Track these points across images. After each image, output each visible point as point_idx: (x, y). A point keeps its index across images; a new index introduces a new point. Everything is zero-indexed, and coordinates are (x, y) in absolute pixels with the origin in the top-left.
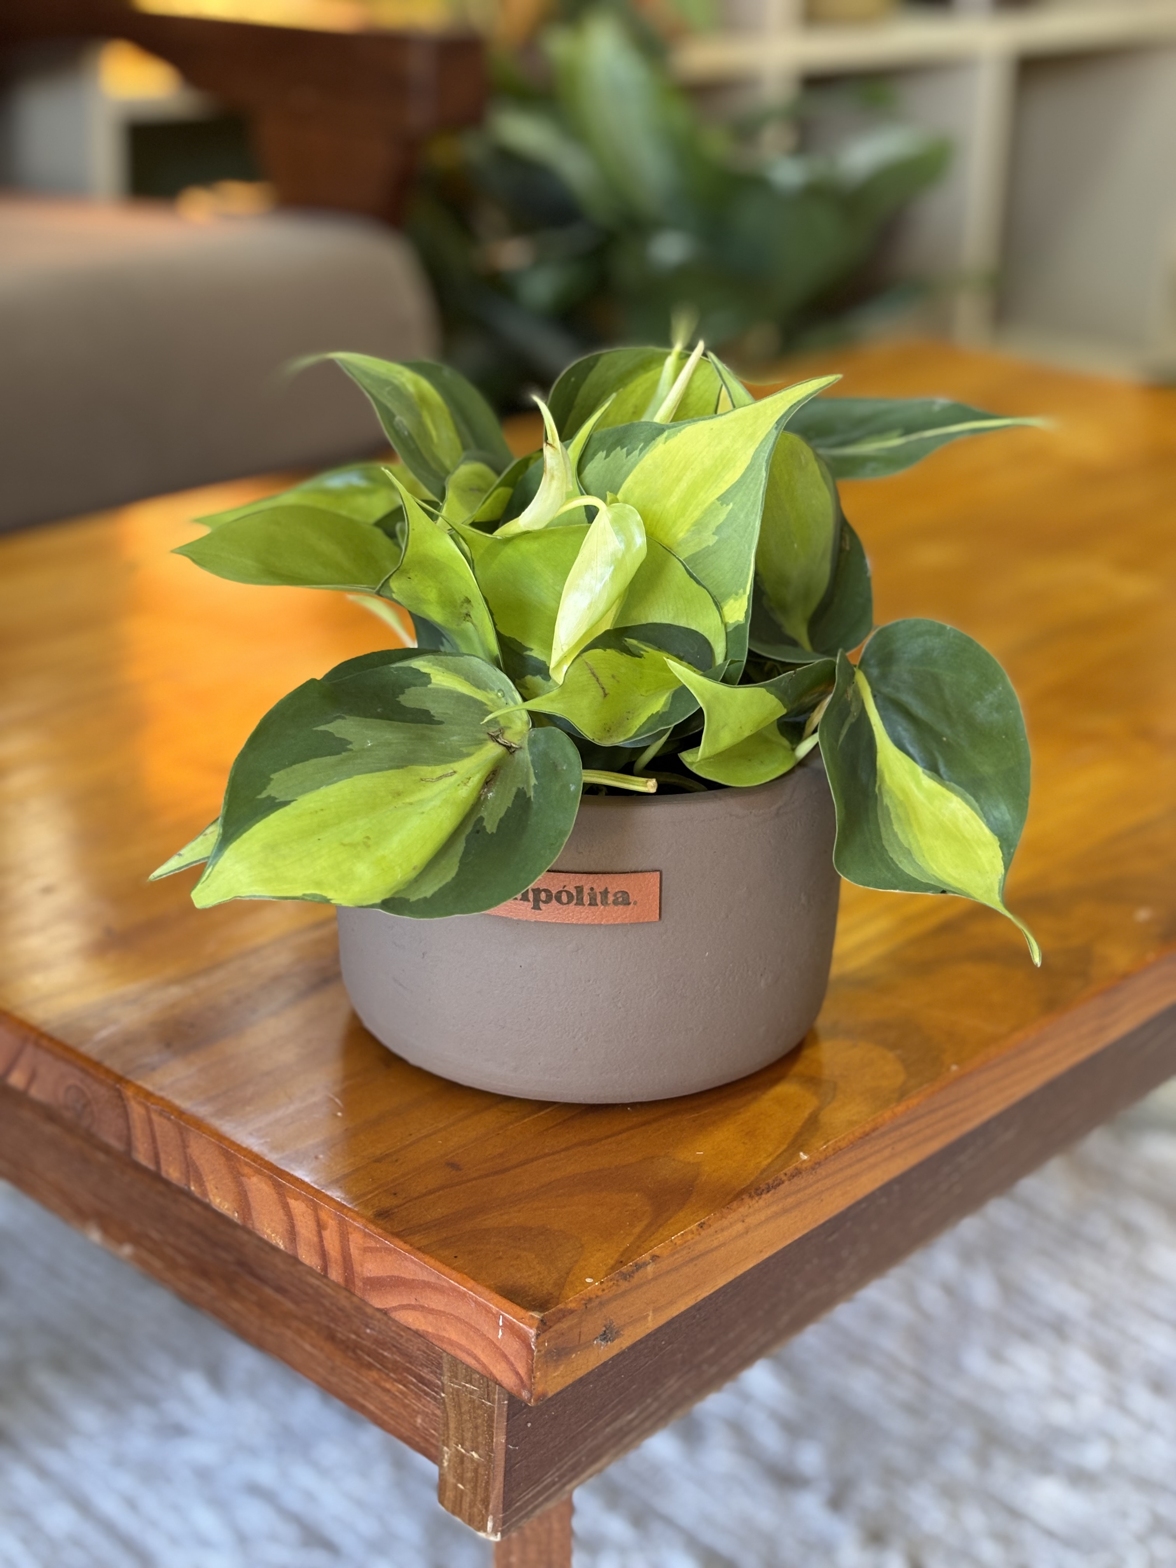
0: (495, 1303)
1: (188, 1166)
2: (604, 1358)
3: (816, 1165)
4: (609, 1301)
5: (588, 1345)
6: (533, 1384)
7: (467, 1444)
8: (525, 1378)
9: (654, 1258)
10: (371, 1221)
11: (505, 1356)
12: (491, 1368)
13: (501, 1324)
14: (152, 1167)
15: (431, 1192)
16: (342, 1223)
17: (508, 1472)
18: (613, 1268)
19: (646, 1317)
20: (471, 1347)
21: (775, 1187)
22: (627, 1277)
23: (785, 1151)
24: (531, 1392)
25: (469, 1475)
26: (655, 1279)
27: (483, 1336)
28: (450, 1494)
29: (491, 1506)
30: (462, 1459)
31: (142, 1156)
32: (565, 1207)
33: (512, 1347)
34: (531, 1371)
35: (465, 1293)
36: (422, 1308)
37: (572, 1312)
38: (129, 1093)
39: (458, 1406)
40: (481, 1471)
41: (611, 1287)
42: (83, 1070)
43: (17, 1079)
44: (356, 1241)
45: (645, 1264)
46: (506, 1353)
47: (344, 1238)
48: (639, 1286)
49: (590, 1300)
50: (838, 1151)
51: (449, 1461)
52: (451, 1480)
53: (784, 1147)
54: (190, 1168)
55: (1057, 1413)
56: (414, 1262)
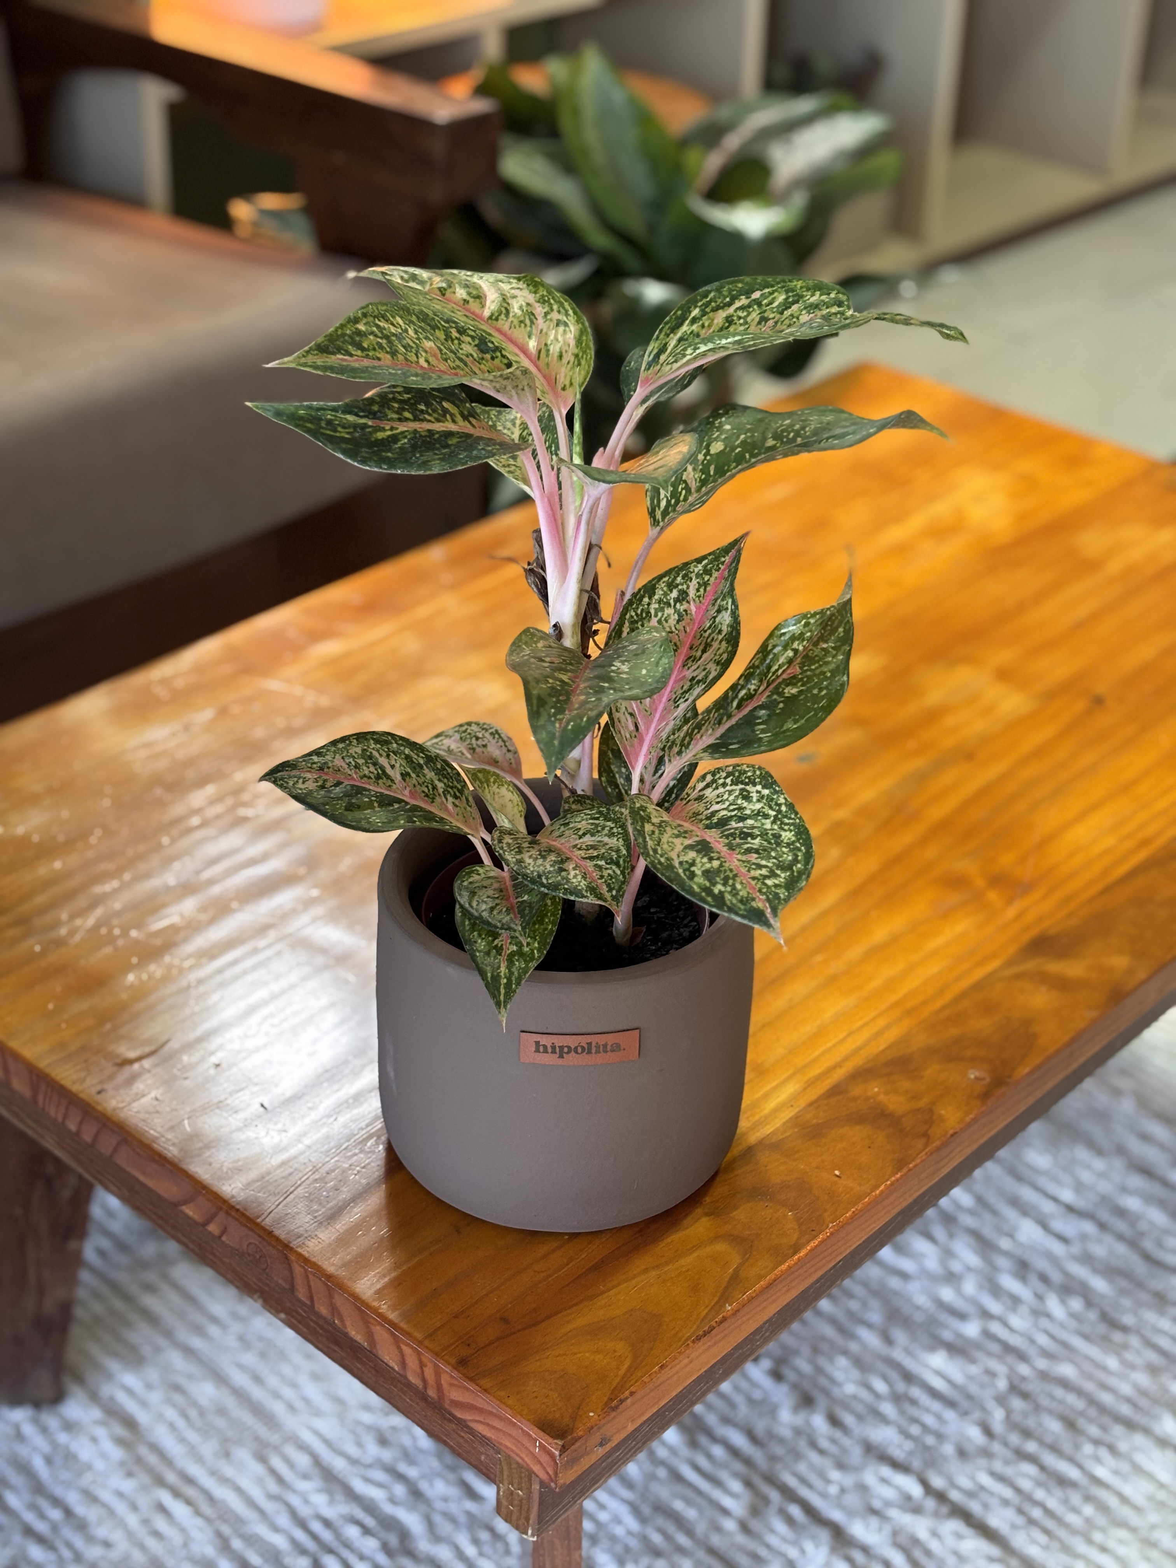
0: (534, 1432)
1: (333, 1309)
2: (600, 1456)
4: (604, 1424)
5: (591, 1451)
7: (515, 1486)
8: (553, 1476)
9: (632, 1394)
10: (455, 1368)
11: (540, 1462)
12: (532, 1466)
13: (537, 1444)
14: (308, 1303)
15: (492, 1343)
16: (436, 1367)
17: (540, 1504)
18: (606, 1404)
19: (626, 1427)
20: (519, 1453)
21: (709, 1332)
23: (717, 1302)
24: (556, 1484)
25: (516, 1502)
28: (504, 1510)
29: (531, 1522)
30: (512, 1493)
31: (301, 1294)
32: (575, 1354)
33: (545, 1459)
34: (556, 1474)
35: (516, 1424)
36: (488, 1425)
38: (293, 1257)
40: (524, 1502)
41: (605, 1416)
42: (260, 1236)
43: (213, 1228)
44: (445, 1380)
45: (627, 1398)
47: (437, 1372)
49: (592, 1427)
50: (751, 1299)
51: (504, 1492)
52: (505, 1503)
53: (716, 1299)
54: (334, 1309)
55: (947, 1294)
56: (482, 1398)
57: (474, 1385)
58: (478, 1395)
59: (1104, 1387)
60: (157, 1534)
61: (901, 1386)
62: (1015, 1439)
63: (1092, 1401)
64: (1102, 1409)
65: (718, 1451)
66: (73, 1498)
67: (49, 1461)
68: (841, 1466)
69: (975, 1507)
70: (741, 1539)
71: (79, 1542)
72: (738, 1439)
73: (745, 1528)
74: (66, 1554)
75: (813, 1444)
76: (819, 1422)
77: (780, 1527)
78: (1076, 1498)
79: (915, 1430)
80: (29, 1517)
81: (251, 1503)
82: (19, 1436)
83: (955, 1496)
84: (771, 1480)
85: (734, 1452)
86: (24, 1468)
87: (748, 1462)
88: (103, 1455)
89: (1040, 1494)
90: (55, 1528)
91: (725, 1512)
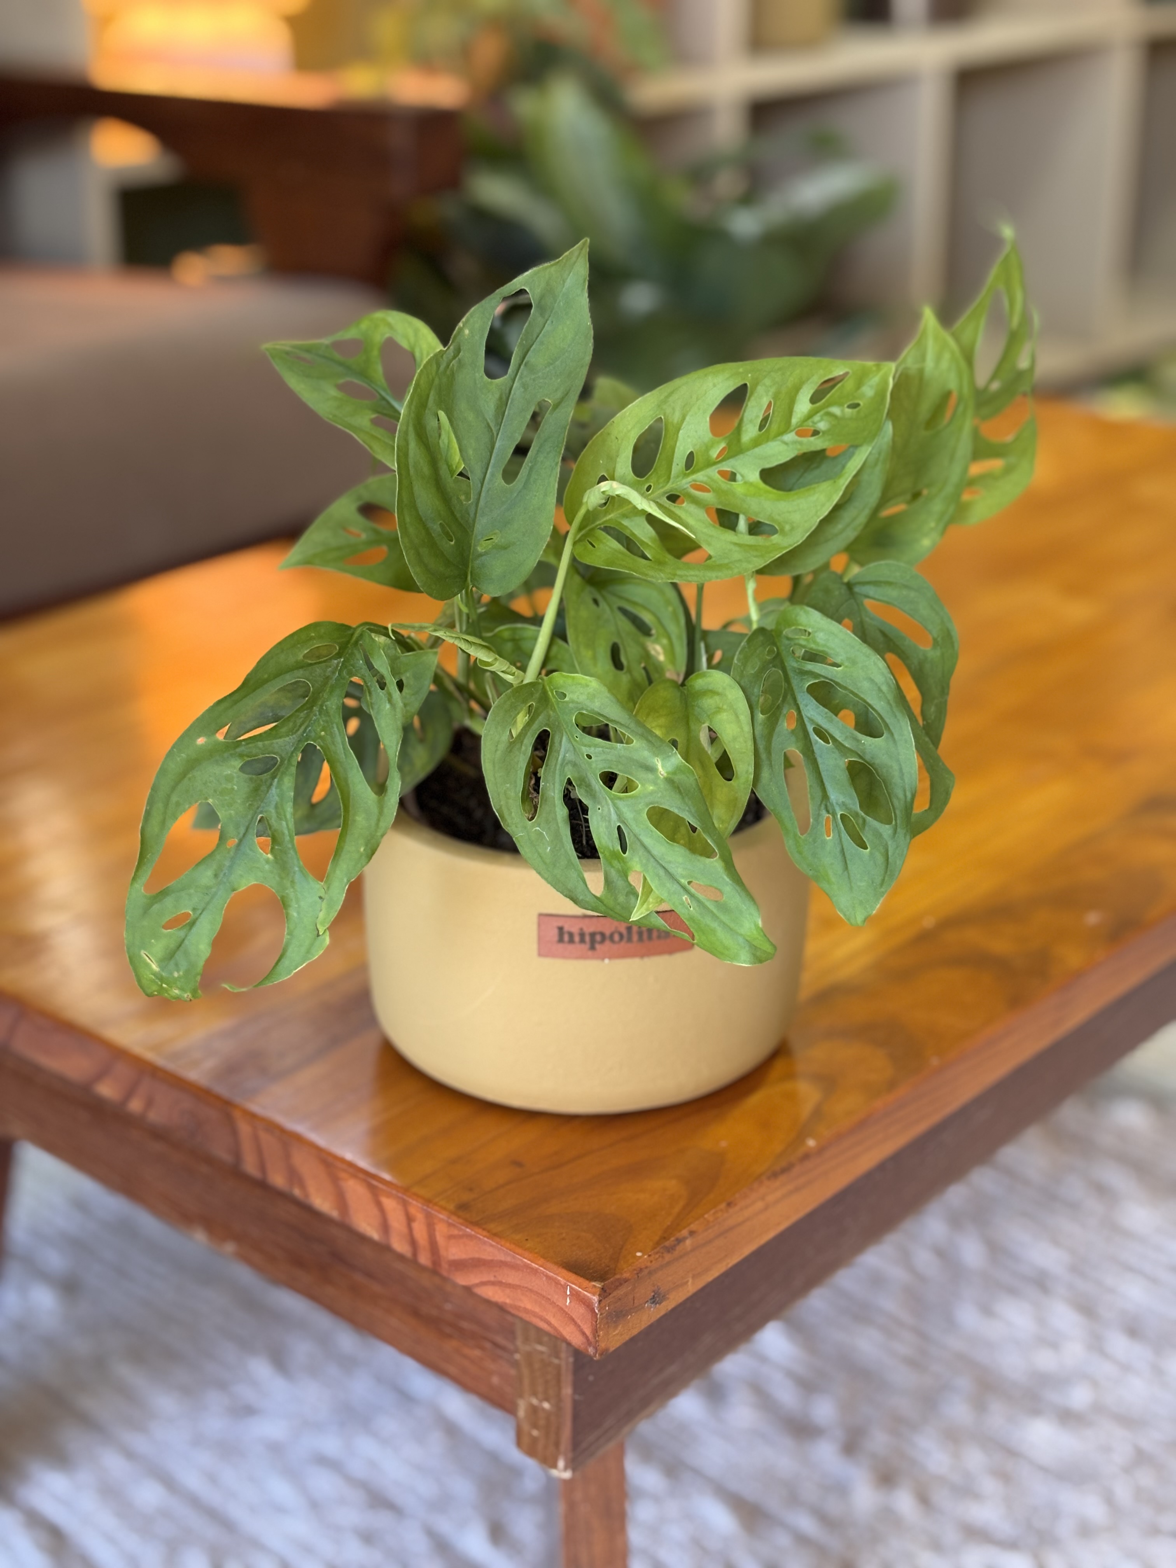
1: (291, 1174)
2: (653, 1319)
3: (820, 1150)
6: (597, 1341)
7: (540, 1396)
8: (590, 1337)
9: (692, 1233)
10: (454, 1213)
11: (572, 1320)
12: (561, 1329)
15: (501, 1187)
16: (429, 1217)
17: (576, 1417)
18: (658, 1243)
19: (686, 1283)
20: (544, 1314)
21: (788, 1169)
22: (670, 1249)
23: (794, 1138)
25: (542, 1422)
26: (693, 1250)
28: (526, 1439)
29: (561, 1448)
30: (534, 1410)
31: (250, 1166)
32: (613, 1194)
33: (579, 1312)
35: (537, 1271)
38: (237, 1114)
39: (530, 1365)
40: (552, 1418)
41: (657, 1259)
43: (135, 1105)
44: (441, 1231)
45: (684, 1239)
46: (575, 1316)
47: (430, 1228)
48: (681, 1257)
49: (641, 1270)
50: (840, 1136)
52: (526, 1427)
53: (794, 1135)
55: (1044, 1360)
56: (492, 1246)
57: (480, 1231)
58: (485, 1243)
61: (1002, 1461)
62: (1146, 1513)
65: (784, 1540)
68: (936, 1547)
72: (806, 1524)
75: (898, 1525)
76: (905, 1503)
85: (801, 1538)
87: (817, 1548)
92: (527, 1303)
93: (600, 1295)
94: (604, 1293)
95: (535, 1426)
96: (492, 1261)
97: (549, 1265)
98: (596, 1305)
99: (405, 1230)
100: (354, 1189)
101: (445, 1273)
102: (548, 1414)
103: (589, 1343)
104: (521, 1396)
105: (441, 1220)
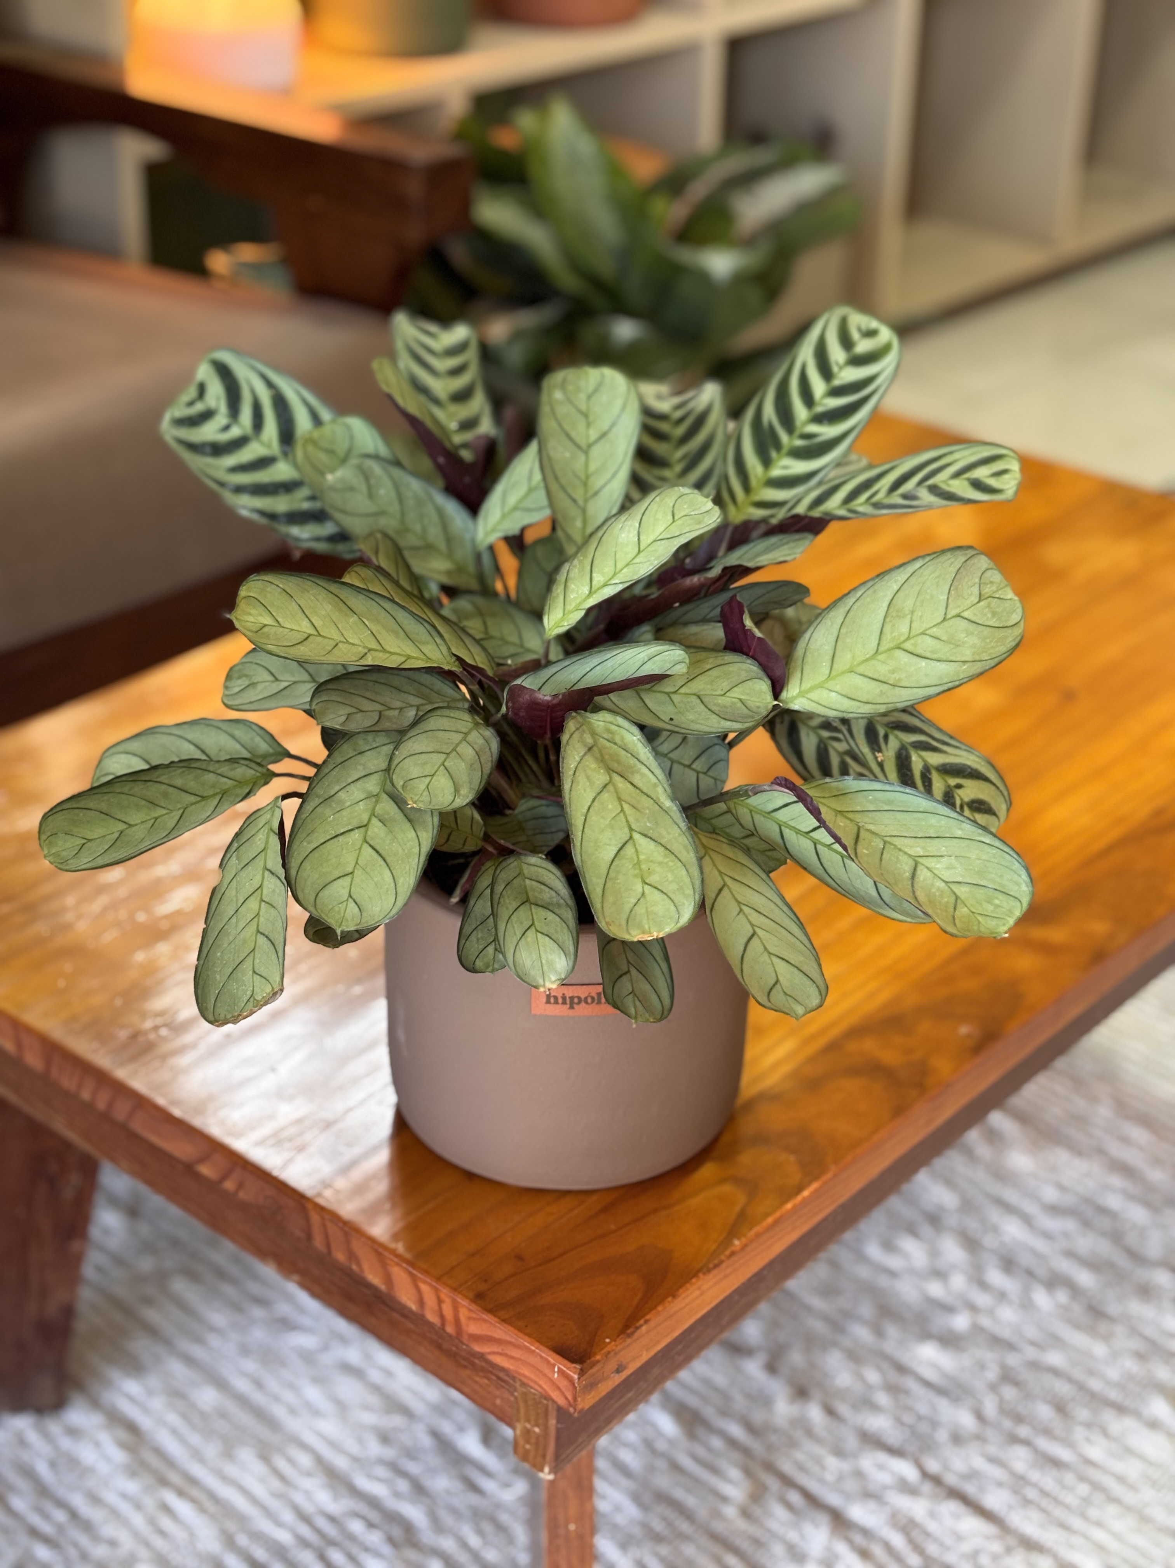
0: (552, 1358)
1: (350, 1255)
2: (616, 1383)
3: (744, 1247)
4: (620, 1351)
5: (608, 1377)
6: (576, 1405)
7: (532, 1423)
8: (571, 1401)
9: (646, 1322)
10: (473, 1302)
11: (559, 1388)
12: (550, 1393)
13: (556, 1369)
14: (325, 1252)
15: (508, 1278)
16: (454, 1302)
17: (558, 1439)
19: (641, 1355)
20: (537, 1379)
21: (719, 1265)
22: (629, 1336)
23: (725, 1238)
24: (575, 1409)
25: (533, 1441)
26: (648, 1332)
27: (545, 1375)
28: (521, 1450)
29: (547, 1458)
30: (528, 1431)
31: (318, 1242)
32: (590, 1287)
33: (563, 1384)
34: (575, 1399)
35: (534, 1351)
37: (598, 1362)
39: (526, 1401)
40: (541, 1439)
41: (621, 1343)
43: (229, 1185)
44: (463, 1314)
45: (641, 1326)
46: (561, 1386)
47: (456, 1308)
48: (637, 1339)
49: (609, 1353)
50: (758, 1235)
51: (521, 1430)
53: (724, 1235)
54: (352, 1256)
55: (935, 1289)
56: (500, 1329)
57: (492, 1317)
58: (496, 1326)
59: (1091, 1373)
60: (162, 1533)
61: (893, 1376)
62: (1008, 1424)
63: (1081, 1387)
64: (1093, 1396)
65: (717, 1443)
66: (78, 1501)
67: (53, 1464)
68: (839, 1452)
69: (970, 1489)
70: (741, 1524)
71: (84, 1540)
72: (736, 1430)
73: (745, 1513)
74: (73, 1553)
75: (809, 1433)
76: (815, 1413)
77: (780, 1512)
78: (1069, 1478)
79: (908, 1418)
80: (36, 1520)
81: (255, 1501)
82: (22, 1442)
83: (951, 1479)
84: (770, 1467)
85: (732, 1443)
86: (29, 1473)
87: (746, 1451)
88: (108, 1459)
89: (1035, 1475)
90: (60, 1528)
91: (725, 1499)
92: (526, 1371)
93: (579, 1374)
94: (582, 1373)
95: (528, 1442)
96: (500, 1339)
97: (541, 1347)
98: (576, 1381)
99: (436, 1308)
100: (399, 1275)
101: (465, 1341)
102: (538, 1437)
103: (570, 1405)
104: (518, 1420)
105: (464, 1306)
